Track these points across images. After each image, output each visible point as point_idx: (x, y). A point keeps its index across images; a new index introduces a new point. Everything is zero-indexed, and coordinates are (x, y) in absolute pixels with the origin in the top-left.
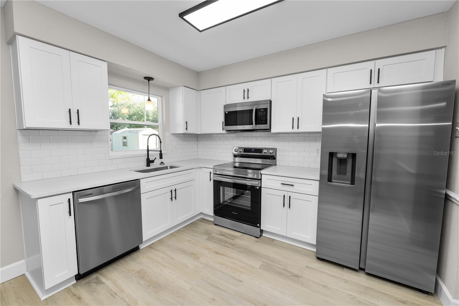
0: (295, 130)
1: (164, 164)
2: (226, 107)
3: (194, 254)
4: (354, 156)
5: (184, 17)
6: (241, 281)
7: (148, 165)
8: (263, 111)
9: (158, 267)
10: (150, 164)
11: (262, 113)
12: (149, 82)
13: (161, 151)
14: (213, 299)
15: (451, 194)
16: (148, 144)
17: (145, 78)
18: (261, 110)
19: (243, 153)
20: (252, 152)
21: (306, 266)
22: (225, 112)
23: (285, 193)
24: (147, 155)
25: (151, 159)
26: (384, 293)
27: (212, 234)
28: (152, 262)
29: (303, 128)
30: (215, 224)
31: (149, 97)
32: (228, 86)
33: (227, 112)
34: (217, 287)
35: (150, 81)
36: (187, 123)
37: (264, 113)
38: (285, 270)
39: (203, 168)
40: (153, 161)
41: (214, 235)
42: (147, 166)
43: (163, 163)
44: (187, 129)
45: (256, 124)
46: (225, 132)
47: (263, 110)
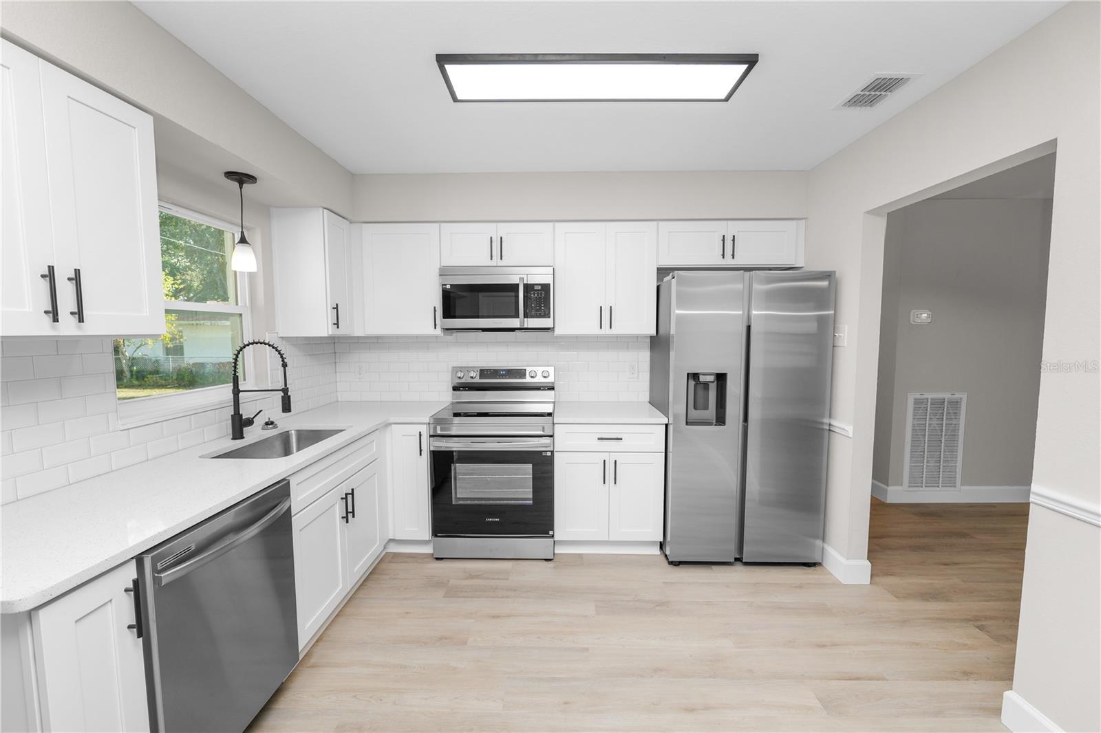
0: (606, 331)
1: (276, 427)
2: (444, 272)
3: (445, 639)
4: (721, 378)
5: (447, 67)
6: (586, 650)
7: (238, 434)
8: (538, 290)
9: (381, 700)
10: (244, 429)
11: (538, 294)
12: (241, 188)
13: (285, 390)
14: (566, 703)
15: (834, 422)
16: (235, 371)
17: (230, 175)
18: (536, 288)
19: (477, 380)
20: (502, 376)
21: (664, 583)
22: (443, 285)
23: (605, 456)
24: (232, 404)
25: (246, 413)
26: (776, 584)
27: (449, 581)
28: (355, 696)
29: (620, 328)
30: (437, 559)
31: (242, 232)
32: (446, 224)
33: (448, 287)
34: (554, 679)
35: (244, 185)
36: (337, 308)
37: (541, 294)
38: (638, 601)
39: (393, 426)
40: (250, 422)
41: (452, 582)
42: (233, 439)
43: (272, 423)
44: (337, 324)
45: (526, 316)
46: (440, 333)
47: (540, 288)
